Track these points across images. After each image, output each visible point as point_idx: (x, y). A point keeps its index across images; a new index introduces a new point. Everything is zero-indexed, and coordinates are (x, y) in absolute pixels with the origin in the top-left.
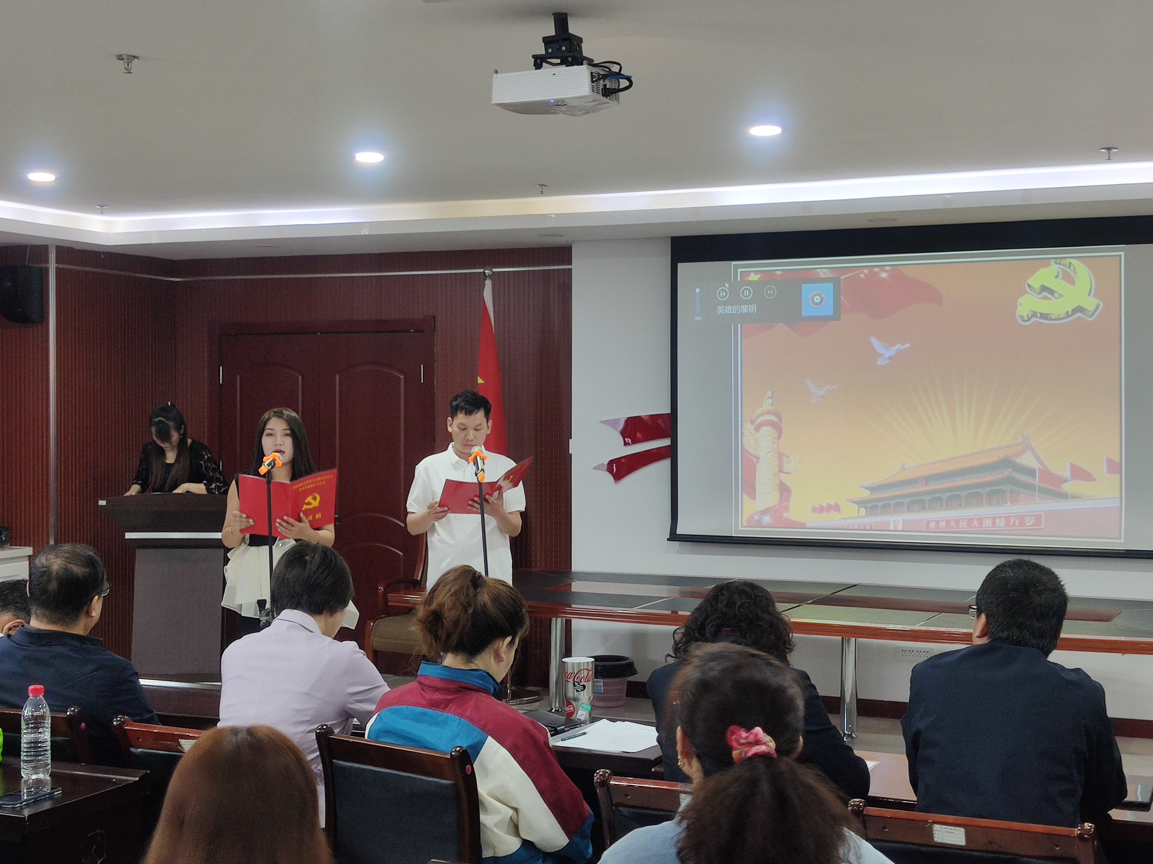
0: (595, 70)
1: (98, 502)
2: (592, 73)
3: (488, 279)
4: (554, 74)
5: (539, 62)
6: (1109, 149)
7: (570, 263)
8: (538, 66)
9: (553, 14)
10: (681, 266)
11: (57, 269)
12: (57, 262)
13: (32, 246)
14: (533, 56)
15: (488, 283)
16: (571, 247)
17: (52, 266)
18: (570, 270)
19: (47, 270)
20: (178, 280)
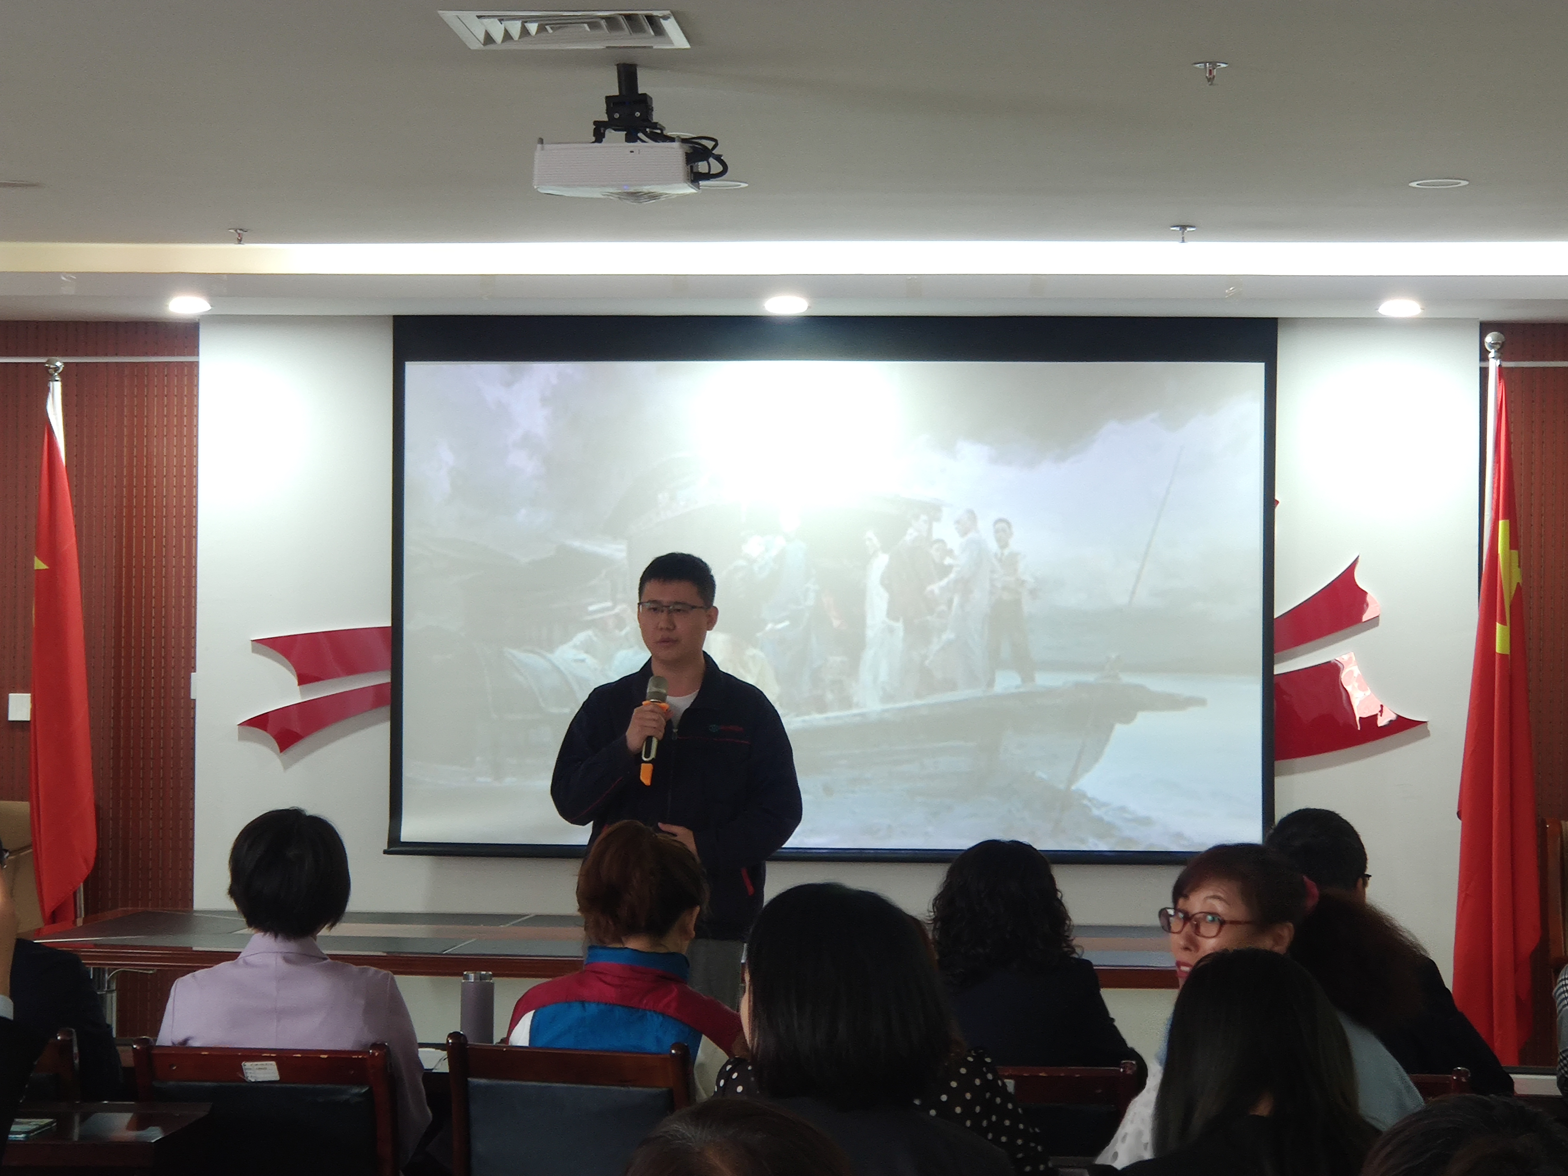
4: (632, 152)
5: (600, 132)
6: (1183, 227)
7: (198, 355)
8: (598, 137)
14: (595, 123)
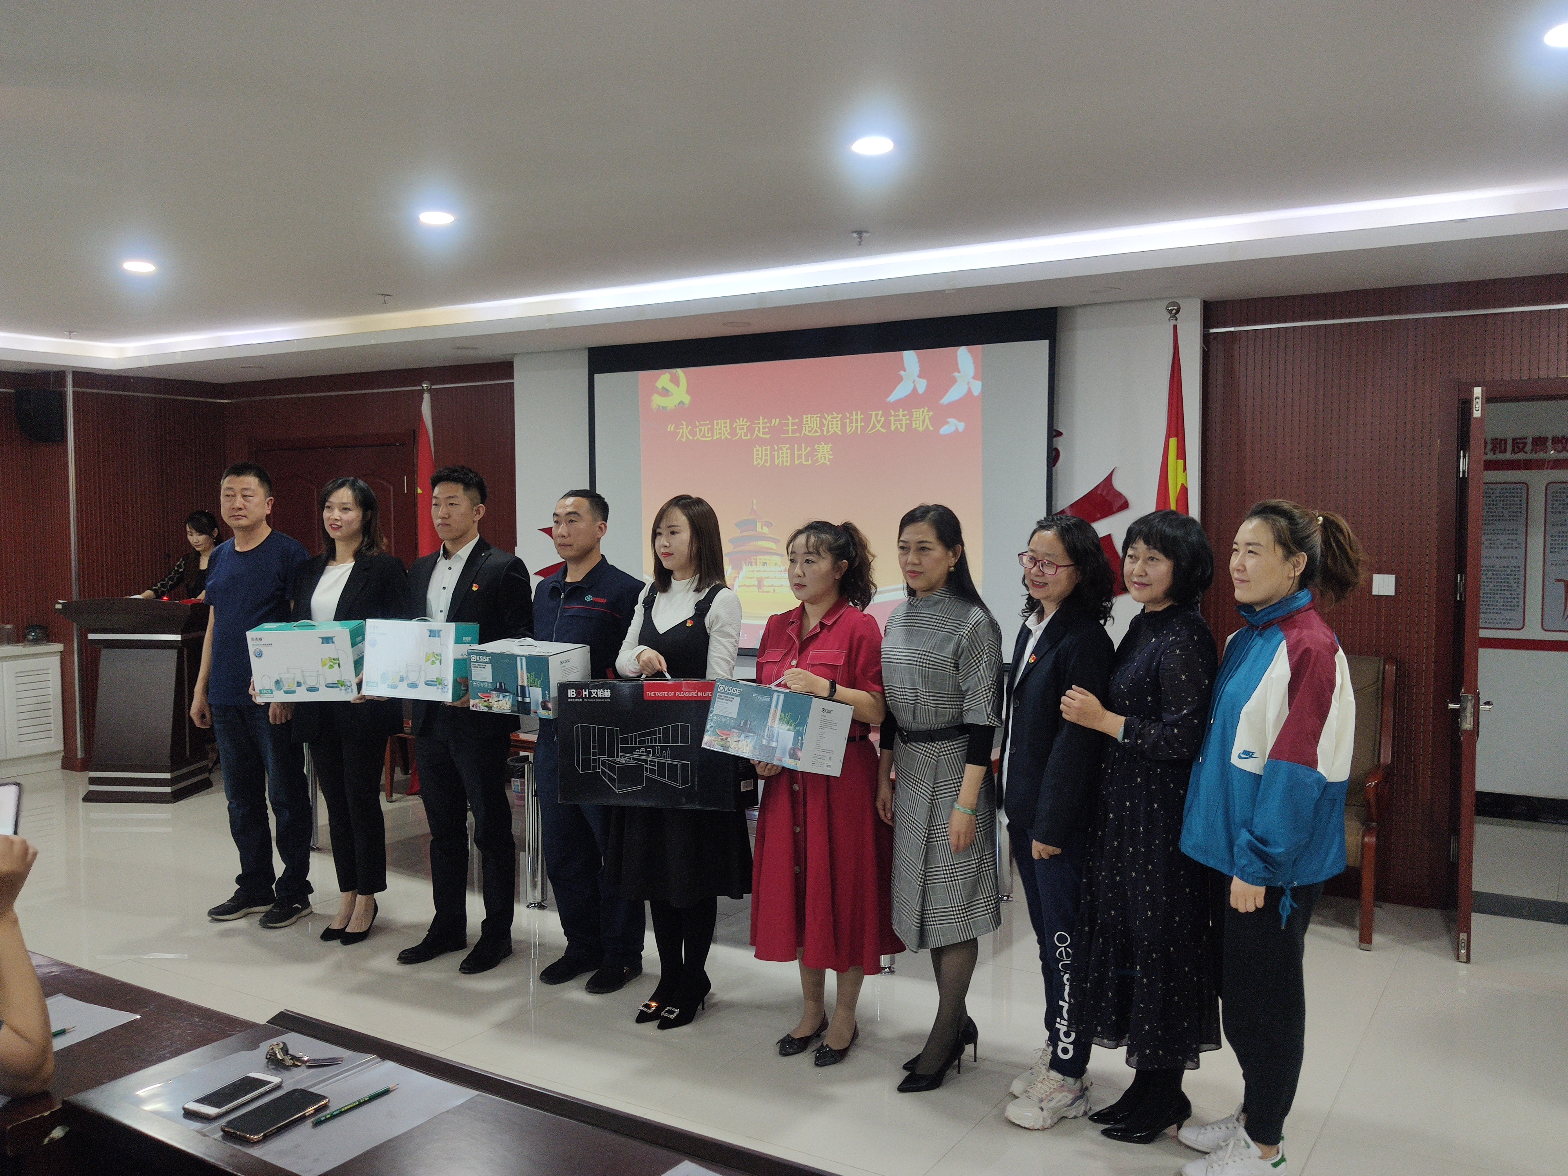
1: (55, 606)
3: (426, 393)
7: (512, 377)
10: (597, 377)
11: (74, 392)
12: (74, 386)
13: (54, 372)
15: (426, 397)
16: (511, 363)
17: (70, 390)
18: (512, 384)
19: (65, 393)
20: (226, 401)
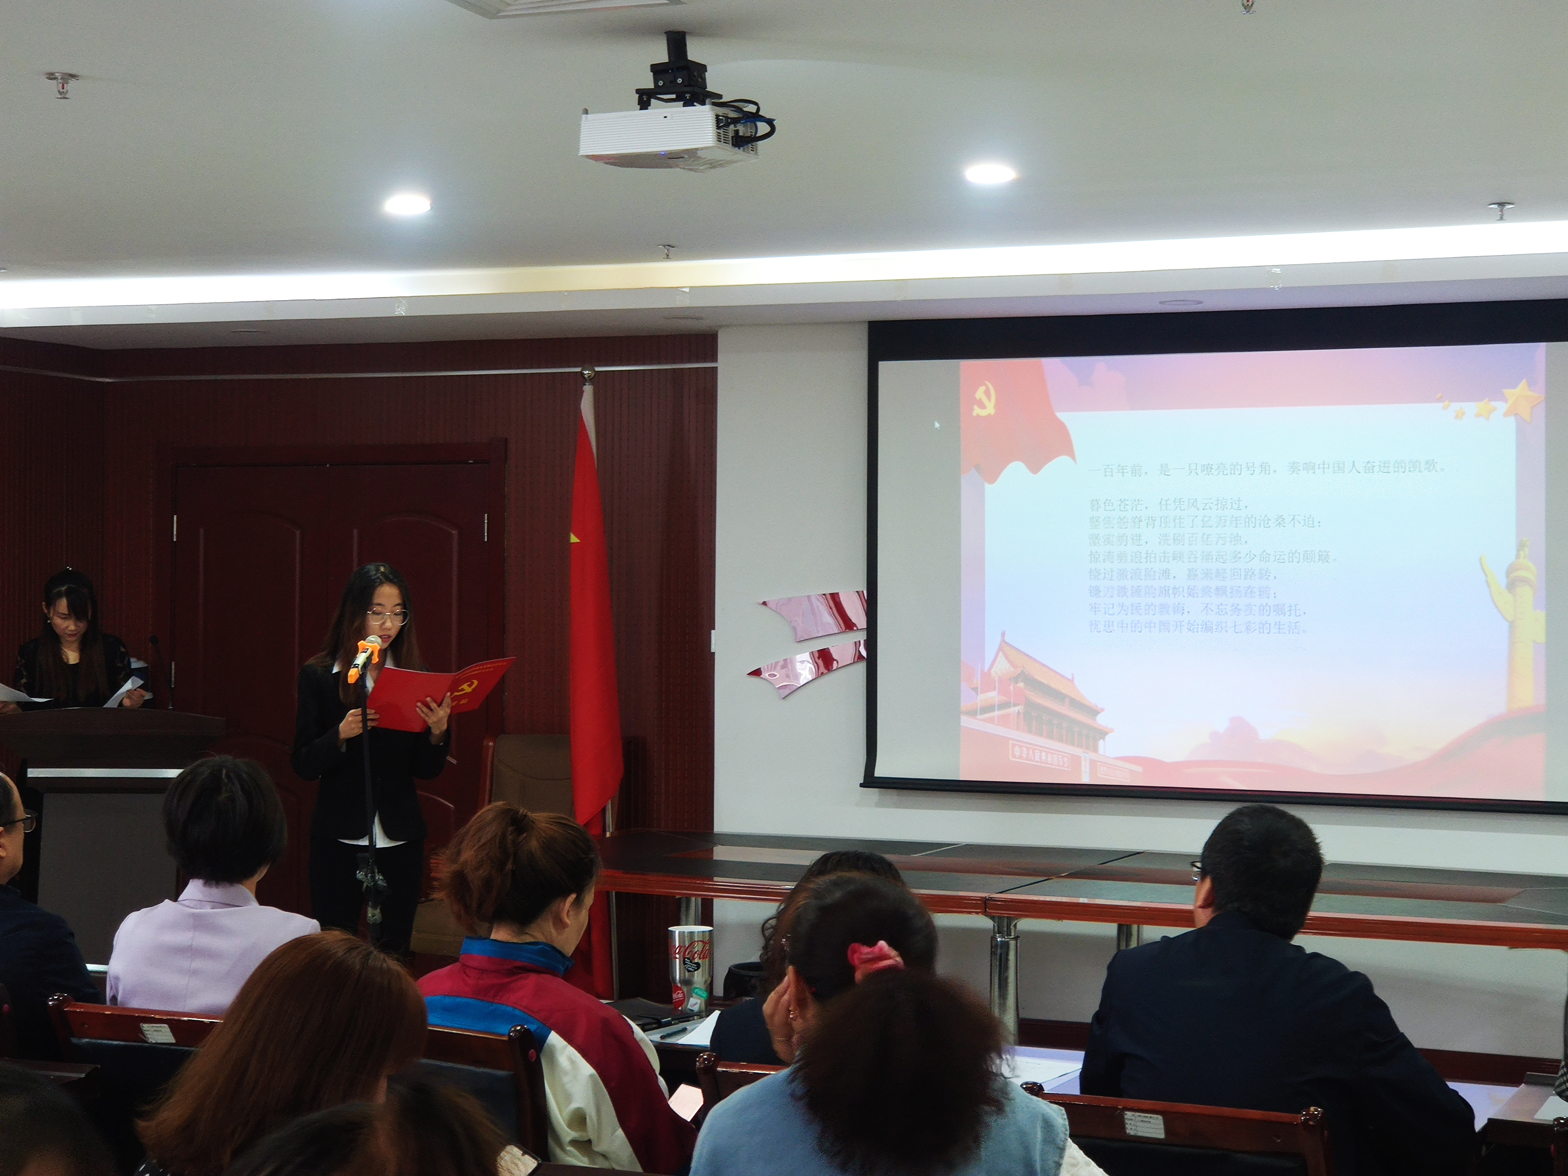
0: (721, 111)
2: (717, 116)
3: (587, 383)
4: (665, 117)
5: (645, 99)
6: (1501, 204)
7: (714, 358)
8: (644, 104)
9: (666, 33)
10: (883, 366)
14: (638, 91)
15: (588, 390)
16: (716, 334)
18: (714, 370)
20: (108, 380)
